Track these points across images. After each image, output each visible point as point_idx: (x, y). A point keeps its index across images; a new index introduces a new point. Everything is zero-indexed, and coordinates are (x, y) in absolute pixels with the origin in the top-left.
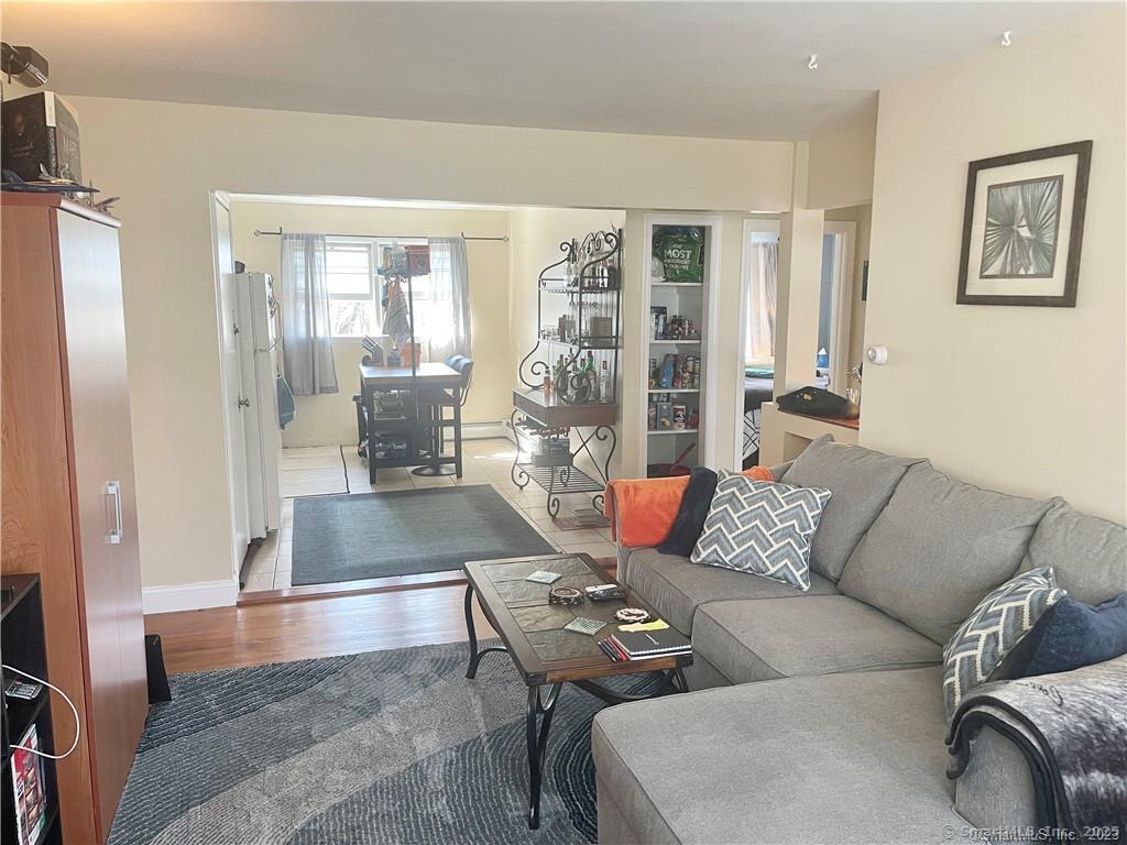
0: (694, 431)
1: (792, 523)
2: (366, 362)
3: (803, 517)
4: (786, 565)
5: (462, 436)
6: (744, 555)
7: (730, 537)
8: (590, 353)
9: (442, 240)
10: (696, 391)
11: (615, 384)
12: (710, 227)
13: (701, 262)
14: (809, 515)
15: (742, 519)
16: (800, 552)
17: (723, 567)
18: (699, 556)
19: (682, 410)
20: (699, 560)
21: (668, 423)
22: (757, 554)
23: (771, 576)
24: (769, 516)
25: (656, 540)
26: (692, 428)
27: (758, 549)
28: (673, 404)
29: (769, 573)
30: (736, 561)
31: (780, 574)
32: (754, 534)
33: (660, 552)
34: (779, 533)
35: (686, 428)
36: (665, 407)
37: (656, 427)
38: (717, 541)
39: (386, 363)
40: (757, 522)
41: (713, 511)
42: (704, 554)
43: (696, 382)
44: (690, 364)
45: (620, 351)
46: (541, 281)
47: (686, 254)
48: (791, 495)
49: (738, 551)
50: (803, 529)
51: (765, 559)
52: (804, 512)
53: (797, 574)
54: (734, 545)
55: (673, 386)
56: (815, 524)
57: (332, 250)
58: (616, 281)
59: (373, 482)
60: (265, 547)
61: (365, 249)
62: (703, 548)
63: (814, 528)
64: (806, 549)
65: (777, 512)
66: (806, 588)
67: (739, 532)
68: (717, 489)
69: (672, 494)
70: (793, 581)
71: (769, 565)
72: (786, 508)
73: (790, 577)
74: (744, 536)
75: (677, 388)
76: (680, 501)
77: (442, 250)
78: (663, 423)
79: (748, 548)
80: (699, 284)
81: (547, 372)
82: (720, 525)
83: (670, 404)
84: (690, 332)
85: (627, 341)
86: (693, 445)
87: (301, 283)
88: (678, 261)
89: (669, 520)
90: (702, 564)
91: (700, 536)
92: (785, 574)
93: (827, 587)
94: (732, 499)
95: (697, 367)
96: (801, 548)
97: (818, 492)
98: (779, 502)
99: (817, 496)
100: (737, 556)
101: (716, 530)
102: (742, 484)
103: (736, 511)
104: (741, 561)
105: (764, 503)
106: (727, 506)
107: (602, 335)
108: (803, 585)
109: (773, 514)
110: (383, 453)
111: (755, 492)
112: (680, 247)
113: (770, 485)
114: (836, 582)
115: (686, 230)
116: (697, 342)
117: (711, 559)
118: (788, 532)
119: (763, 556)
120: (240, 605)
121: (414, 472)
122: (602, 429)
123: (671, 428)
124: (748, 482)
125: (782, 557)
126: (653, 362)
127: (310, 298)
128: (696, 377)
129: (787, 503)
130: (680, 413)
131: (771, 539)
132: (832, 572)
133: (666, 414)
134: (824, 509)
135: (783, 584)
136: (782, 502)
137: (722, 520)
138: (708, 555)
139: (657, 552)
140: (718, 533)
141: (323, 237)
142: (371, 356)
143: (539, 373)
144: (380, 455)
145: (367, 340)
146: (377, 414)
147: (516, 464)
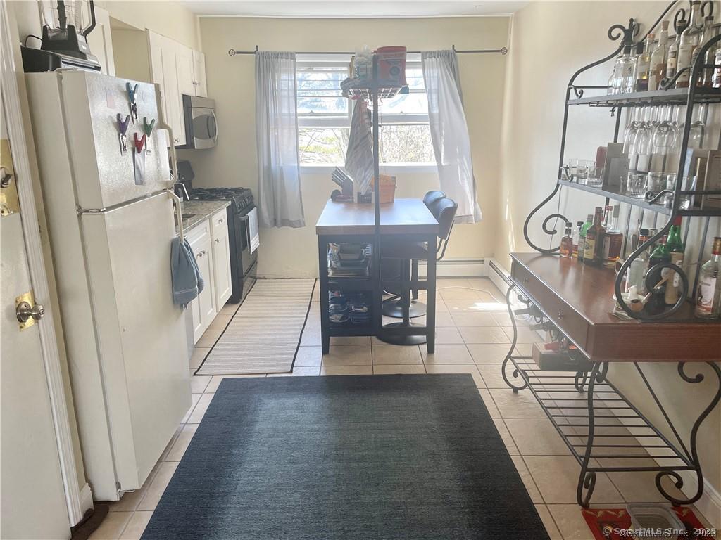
2: (336, 197)
59: (325, 352)
81: (568, 231)
141: (292, 56)
142: (340, 189)
143: (555, 232)
144: (335, 318)
145: (337, 171)
146: (333, 269)
147: (509, 356)
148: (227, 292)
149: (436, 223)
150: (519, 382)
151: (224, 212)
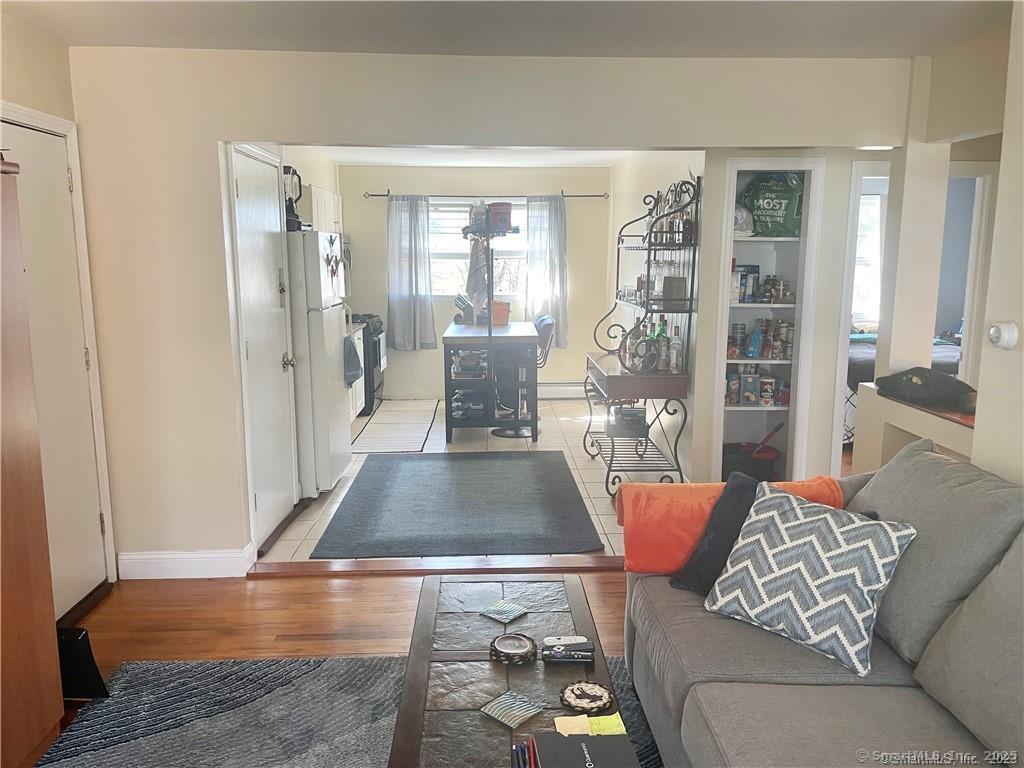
0: (785, 408)
1: (851, 571)
2: (458, 320)
3: (869, 563)
4: (835, 635)
5: (539, 396)
6: (777, 611)
7: (759, 582)
8: (662, 317)
9: (541, 198)
10: (788, 362)
11: (687, 353)
12: (810, 171)
13: (799, 213)
14: (879, 563)
15: (779, 558)
16: (859, 617)
17: (746, 623)
18: (714, 604)
19: (771, 384)
20: (715, 608)
21: (753, 398)
22: (795, 612)
23: (813, 645)
24: (818, 558)
25: (670, 567)
26: (782, 405)
27: (796, 606)
28: (761, 375)
29: (809, 642)
30: (765, 618)
31: (825, 646)
32: (793, 583)
33: (671, 583)
34: (831, 586)
35: (775, 405)
36: (750, 380)
37: (738, 402)
38: (741, 584)
39: (475, 322)
40: (800, 565)
41: (741, 542)
42: (722, 601)
43: (789, 352)
44: (784, 331)
45: (695, 315)
46: (620, 240)
47: (780, 204)
48: (855, 529)
49: (768, 604)
50: (867, 582)
51: (805, 622)
52: (872, 558)
53: (852, 651)
54: (763, 595)
55: (761, 356)
56: (887, 575)
57: (436, 210)
58: (691, 235)
59: (449, 440)
60: (314, 507)
61: (468, 209)
62: (722, 591)
63: (885, 581)
64: (868, 613)
65: (831, 554)
66: (863, 672)
67: (772, 576)
68: (752, 509)
69: (697, 507)
70: (844, 659)
71: (810, 631)
72: (845, 548)
73: (840, 653)
74: (779, 583)
75: (767, 358)
76: (707, 517)
77: (541, 208)
78: (748, 398)
79: (783, 601)
80: (797, 239)
81: (624, 335)
82: (748, 563)
83: (758, 376)
84: (784, 294)
85: (702, 304)
86: (781, 425)
87: (406, 243)
88: (769, 212)
89: (689, 541)
90: (719, 614)
91: (719, 574)
92: (832, 648)
93: (898, 674)
94: (769, 528)
95: (791, 335)
96: (861, 610)
97: (895, 529)
98: (835, 539)
99: (894, 535)
100: (767, 611)
101: (741, 570)
102: (787, 507)
103: (773, 546)
104: (772, 619)
105: (813, 538)
106: (761, 536)
107: (676, 298)
108: (859, 667)
109: (824, 556)
110: (460, 412)
111: (803, 520)
112: (773, 196)
113: (825, 512)
114: (912, 665)
115: (781, 176)
116: (792, 306)
117: (729, 609)
118: (845, 586)
119: (803, 616)
120: (250, 577)
121: (493, 432)
122: (671, 402)
123: (757, 404)
124: (795, 504)
125: (830, 622)
126: (733, 327)
127: (413, 258)
128: (788, 347)
129: (848, 541)
130: (768, 387)
131: (816, 593)
132: (907, 648)
133: (752, 388)
134: (903, 555)
135: (830, 658)
136: (840, 538)
137: (752, 555)
138: (727, 604)
139: (668, 585)
140: (744, 574)
141: (426, 198)
142: (463, 314)
143: (616, 337)
144: (457, 414)
145: (459, 298)
146: (455, 373)
147: (587, 432)
148: (361, 404)
149: (536, 334)
150: (594, 451)
151: (361, 331)
